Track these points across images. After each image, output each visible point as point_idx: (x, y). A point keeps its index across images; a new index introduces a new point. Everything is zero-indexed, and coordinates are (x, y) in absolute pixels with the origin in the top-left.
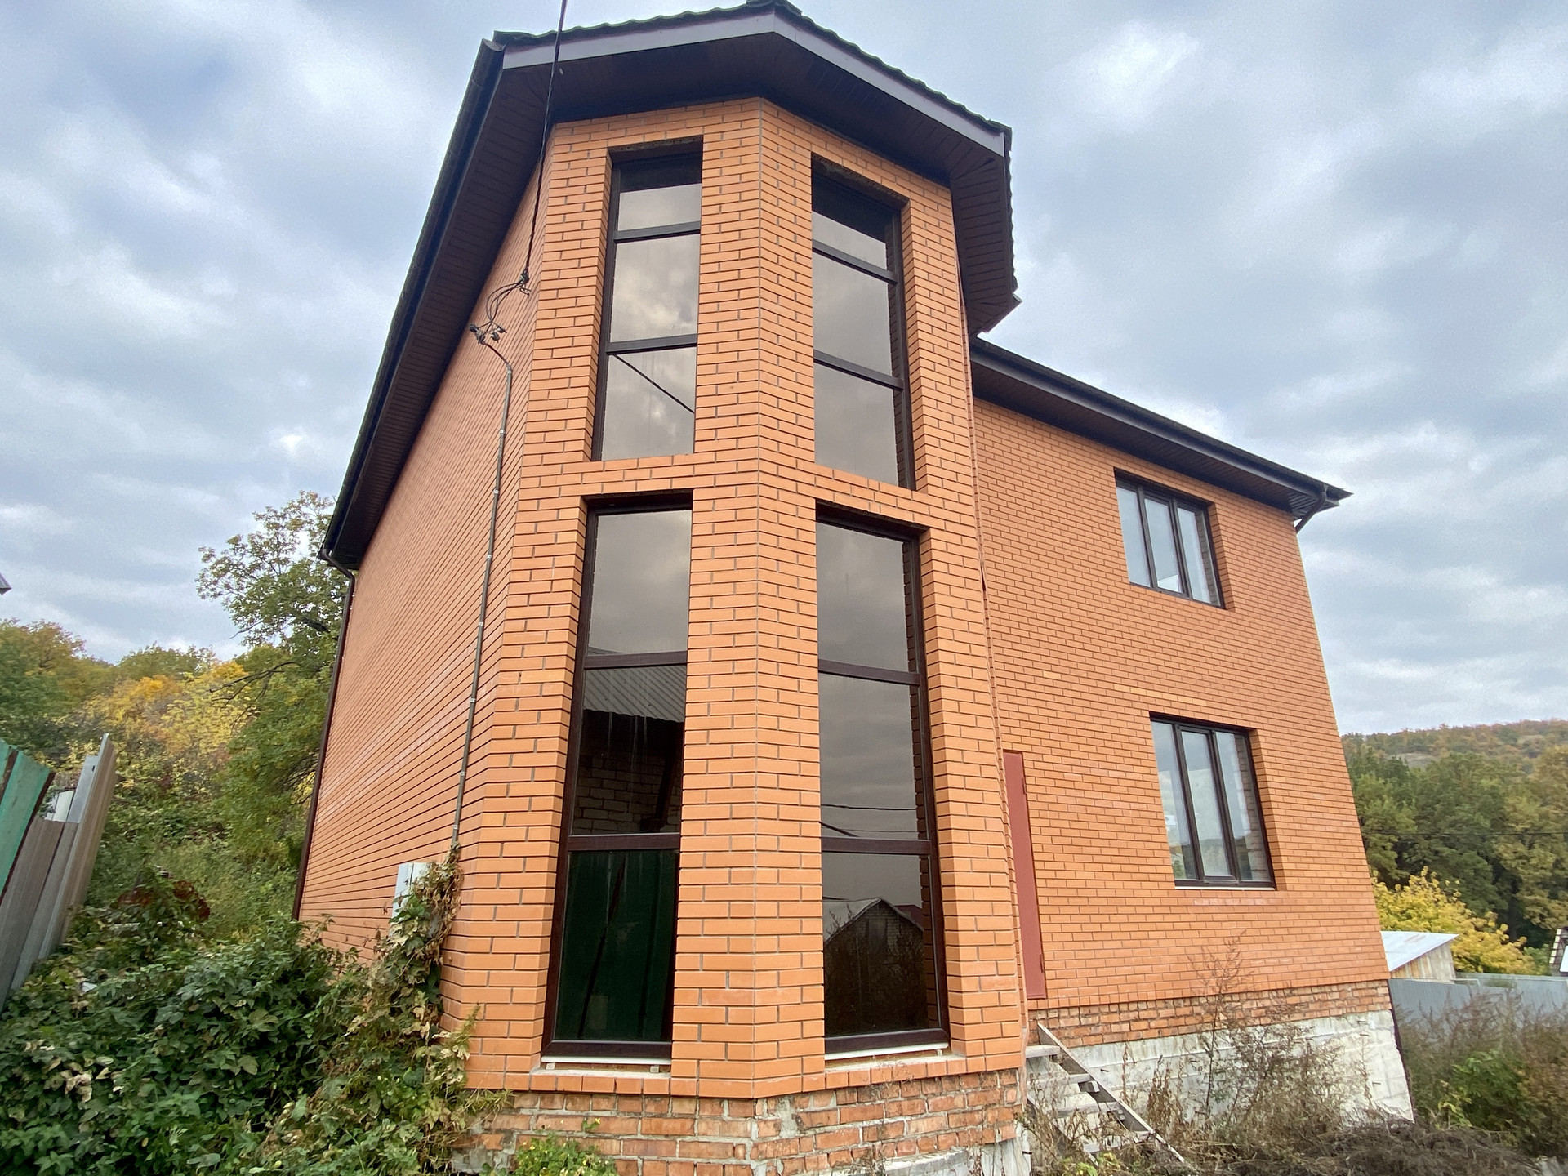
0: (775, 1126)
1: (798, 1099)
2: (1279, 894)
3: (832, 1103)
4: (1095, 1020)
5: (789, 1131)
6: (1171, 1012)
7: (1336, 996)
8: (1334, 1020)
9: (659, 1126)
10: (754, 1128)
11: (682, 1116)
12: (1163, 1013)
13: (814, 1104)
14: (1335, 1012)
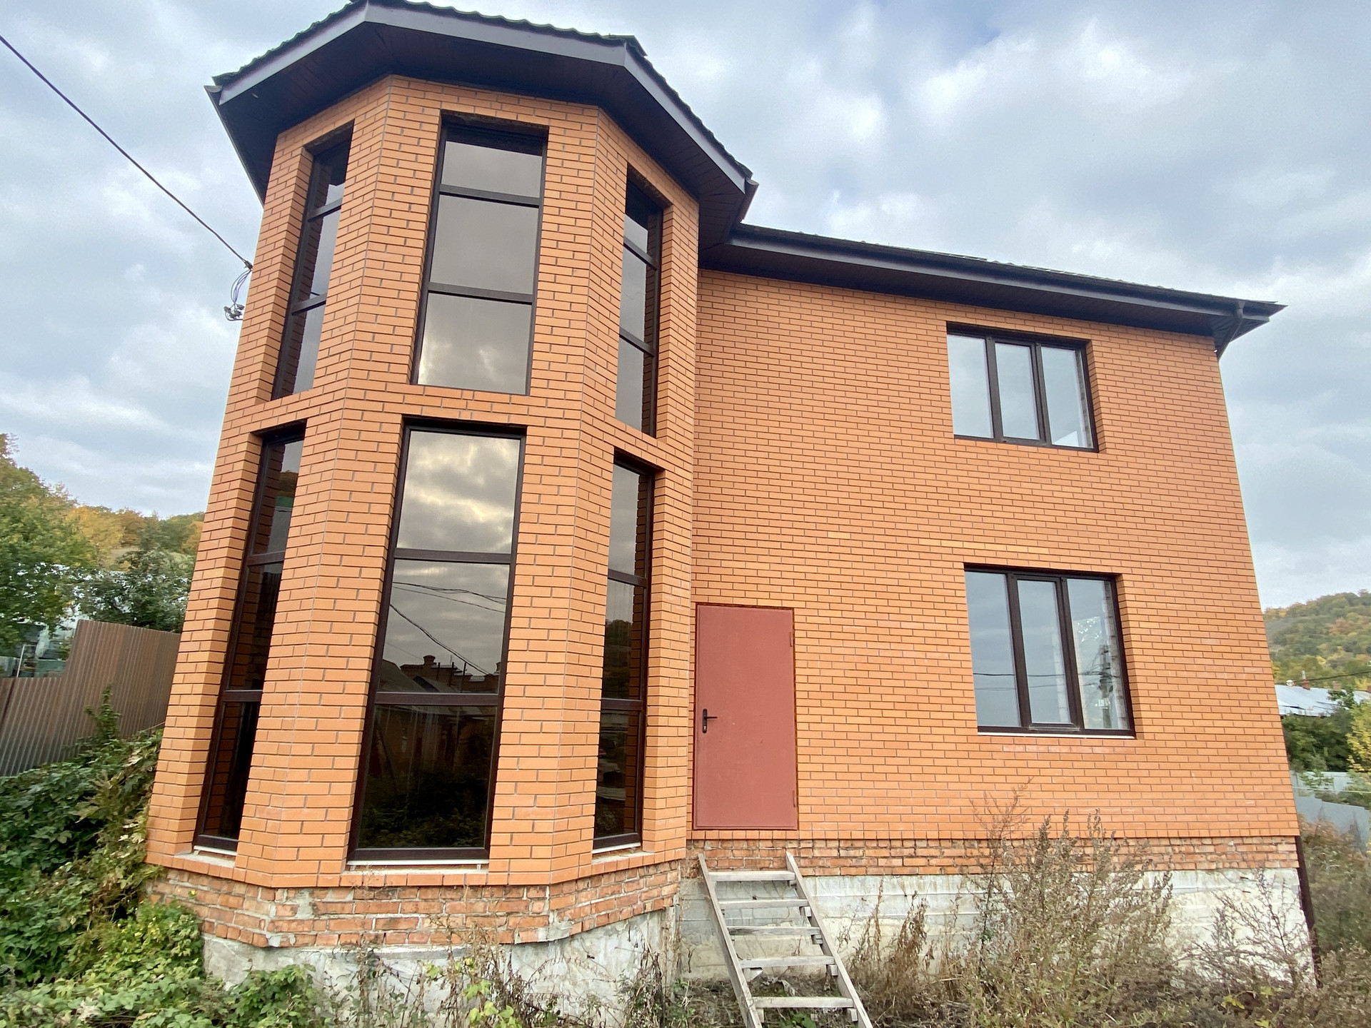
0: (292, 909)
1: (317, 892)
2: (1138, 742)
3: (350, 897)
4: (859, 853)
5: (305, 914)
6: (962, 852)
7: (1211, 849)
8: (1201, 874)
9: (227, 901)
10: (272, 909)
11: (239, 896)
12: (947, 852)
13: (330, 897)
14: (1206, 866)
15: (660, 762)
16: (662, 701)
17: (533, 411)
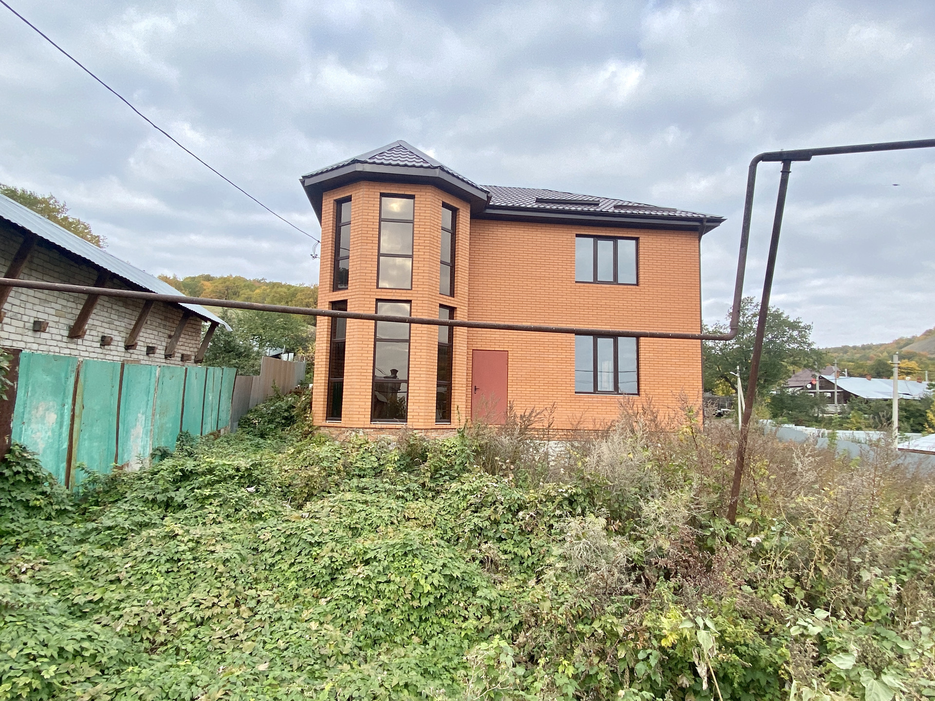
1: (364, 429)
3: (372, 431)
13: (368, 430)
15: (456, 400)
16: (456, 382)
17: (414, 295)
